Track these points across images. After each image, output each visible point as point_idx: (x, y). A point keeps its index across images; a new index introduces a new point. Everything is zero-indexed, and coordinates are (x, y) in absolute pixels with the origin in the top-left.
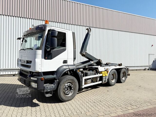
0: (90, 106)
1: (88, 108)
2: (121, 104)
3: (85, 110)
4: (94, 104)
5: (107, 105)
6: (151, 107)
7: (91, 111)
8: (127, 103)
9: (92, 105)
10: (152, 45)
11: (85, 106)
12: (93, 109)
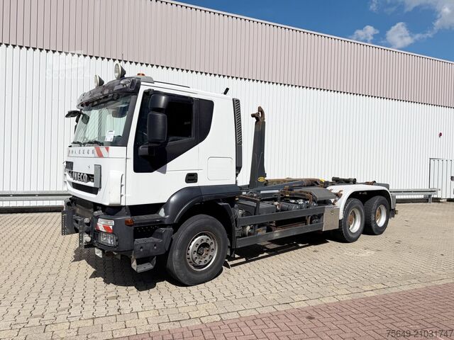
0: (273, 282)
1: (267, 285)
2: (348, 280)
3: (262, 289)
4: (282, 277)
5: (313, 280)
6: (420, 286)
7: (277, 291)
8: (361, 278)
9: (277, 280)
10: (441, 134)
11: (262, 281)
12: (279, 287)
